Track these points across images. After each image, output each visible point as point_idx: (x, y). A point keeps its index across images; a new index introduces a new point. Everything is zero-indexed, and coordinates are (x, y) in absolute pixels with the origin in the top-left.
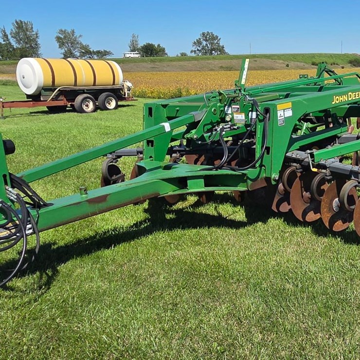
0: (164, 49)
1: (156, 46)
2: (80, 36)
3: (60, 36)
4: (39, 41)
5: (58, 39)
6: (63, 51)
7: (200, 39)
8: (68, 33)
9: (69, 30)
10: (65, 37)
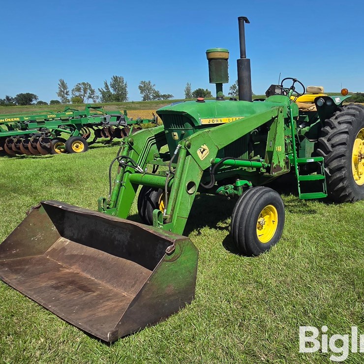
0: (210, 92)
1: (205, 90)
2: (154, 85)
3: (142, 85)
4: (127, 89)
5: (140, 87)
6: (143, 95)
7: (235, 85)
8: (147, 83)
9: (147, 82)
10: (145, 86)
